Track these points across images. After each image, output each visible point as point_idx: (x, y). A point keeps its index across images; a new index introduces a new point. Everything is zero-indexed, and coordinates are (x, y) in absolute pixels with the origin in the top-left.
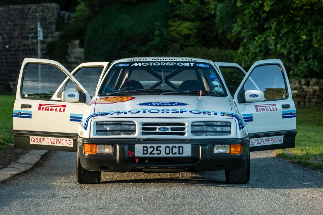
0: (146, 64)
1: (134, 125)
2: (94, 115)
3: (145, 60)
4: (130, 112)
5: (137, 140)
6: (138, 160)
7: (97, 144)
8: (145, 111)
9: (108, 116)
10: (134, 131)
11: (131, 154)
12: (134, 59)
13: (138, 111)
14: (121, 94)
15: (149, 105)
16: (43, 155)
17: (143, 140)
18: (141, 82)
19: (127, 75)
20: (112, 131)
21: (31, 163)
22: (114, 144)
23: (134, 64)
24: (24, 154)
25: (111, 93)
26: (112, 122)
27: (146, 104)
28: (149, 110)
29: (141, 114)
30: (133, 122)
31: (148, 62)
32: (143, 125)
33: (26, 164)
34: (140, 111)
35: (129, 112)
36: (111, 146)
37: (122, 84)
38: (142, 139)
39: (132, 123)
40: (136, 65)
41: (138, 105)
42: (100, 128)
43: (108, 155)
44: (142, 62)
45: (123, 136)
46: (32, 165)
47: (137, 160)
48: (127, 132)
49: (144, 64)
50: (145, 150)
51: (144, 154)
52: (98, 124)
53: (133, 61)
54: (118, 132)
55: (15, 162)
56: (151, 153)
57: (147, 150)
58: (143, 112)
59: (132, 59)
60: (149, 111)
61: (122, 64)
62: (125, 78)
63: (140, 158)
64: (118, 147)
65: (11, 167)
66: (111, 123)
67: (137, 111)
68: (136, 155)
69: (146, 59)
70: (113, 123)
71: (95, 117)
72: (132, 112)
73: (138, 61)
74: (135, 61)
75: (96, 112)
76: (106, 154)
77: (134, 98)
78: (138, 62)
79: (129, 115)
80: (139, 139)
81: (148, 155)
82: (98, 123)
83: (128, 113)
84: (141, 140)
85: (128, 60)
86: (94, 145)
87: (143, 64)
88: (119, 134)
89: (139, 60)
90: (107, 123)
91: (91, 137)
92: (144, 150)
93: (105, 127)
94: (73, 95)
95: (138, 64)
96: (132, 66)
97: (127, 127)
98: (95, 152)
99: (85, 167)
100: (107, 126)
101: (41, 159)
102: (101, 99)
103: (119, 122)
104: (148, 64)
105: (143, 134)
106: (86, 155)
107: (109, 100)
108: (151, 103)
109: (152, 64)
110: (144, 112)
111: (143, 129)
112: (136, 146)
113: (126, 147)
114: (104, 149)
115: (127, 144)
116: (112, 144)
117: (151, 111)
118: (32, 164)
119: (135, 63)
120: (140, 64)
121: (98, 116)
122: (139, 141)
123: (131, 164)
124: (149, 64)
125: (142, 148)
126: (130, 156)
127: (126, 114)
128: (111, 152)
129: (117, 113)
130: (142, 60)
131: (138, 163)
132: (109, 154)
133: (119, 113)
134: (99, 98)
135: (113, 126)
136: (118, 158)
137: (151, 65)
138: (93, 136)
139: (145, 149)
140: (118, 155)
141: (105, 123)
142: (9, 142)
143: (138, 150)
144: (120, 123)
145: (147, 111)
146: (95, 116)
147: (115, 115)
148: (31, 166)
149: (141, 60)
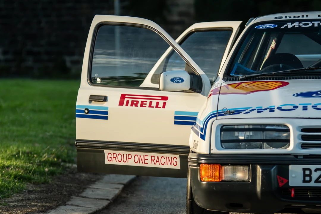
0: (308, 24)
1: (288, 130)
2: (216, 113)
3: (305, 18)
4: (280, 108)
5: (293, 157)
6: (295, 193)
7: (222, 165)
8: (307, 107)
9: (242, 115)
10: (287, 141)
11: (283, 182)
12: (286, 15)
13: (294, 107)
14: (263, 77)
15: (314, 95)
16: (127, 183)
17: (302, 157)
18: (298, 56)
19: (273, 44)
20: (249, 142)
21: (107, 198)
22: (252, 164)
23: (286, 24)
24: (94, 182)
25: (247, 76)
26: (249, 125)
27: (309, 95)
28: (312, 105)
29: (299, 112)
30: (285, 126)
31: (311, 21)
32: (304, 130)
33: (97, 199)
34: (297, 107)
35: (278, 108)
36: (247, 168)
37: (265, 60)
38: (300, 155)
39: (283, 128)
40: (290, 25)
41: (294, 95)
42: (228, 136)
43: (241, 183)
44: (300, 21)
45: (268, 150)
46: (109, 202)
47: (293, 193)
48: (275, 144)
49: (304, 24)
50: (307, 175)
51: (304, 181)
52: (224, 129)
53: (284, 19)
54: (259, 143)
55: (78, 196)
56: (317, 181)
57: (310, 175)
58: (302, 108)
59: (283, 16)
60: (313, 107)
61: (265, 25)
62: (270, 49)
63: (298, 189)
64: (259, 170)
65: (72, 205)
66: (247, 127)
67: (292, 107)
68: (291, 184)
69: (307, 16)
70: (251, 127)
71: (219, 117)
72: (283, 108)
73: (292, 18)
74: (288, 18)
75: (220, 108)
76: (238, 181)
77: (288, 83)
78: (293, 22)
79: (277, 113)
80: (296, 156)
81: (312, 184)
82: (224, 127)
83: (276, 110)
84: (299, 157)
85: (276, 18)
86: (218, 166)
87: (301, 25)
88: (261, 147)
89: (294, 17)
90: (241, 127)
91: (212, 152)
92: (305, 175)
93: (236, 134)
94: (180, 79)
95: (293, 25)
96: (282, 27)
97: (275, 135)
98: (219, 178)
99: (201, 205)
100: (240, 133)
101: (123, 190)
102: (229, 87)
103: (261, 125)
104: (310, 24)
105: (304, 146)
106: (203, 184)
107: (242, 88)
108: (316, 93)
109: (319, 24)
110: (305, 108)
111: (303, 137)
112: (291, 167)
113: (273, 170)
114: (235, 173)
115: (275, 164)
116: (248, 165)
117: (316, 106)
118: (108, 200)
119: (289, 23)
120: (297, 25)
121: (224, 115)
122: (296, 159)
123: (283, 199)
124: (313, 24)
125: (302, 172)
126: (281, 185)
127: (274, 111)
128: (246, 178)
129: (258, 110)
130: (301, 18)
131: (295, 198)
132: (243, 181)
133: (260, 110)
134: (224, 84)
135: (251, 133)
136: (259, 188)
137: (316, 25)
138: (215, 151)
139: (307, 172)
140: (259, 183)
141: (236, 127)
142: (67, 160)
143: (294, 175)
144: (262, 127)
145: (310, 107)
146: (219, 115)
147: (255, 114)
148: (105, 203)
149: (299, 17)
